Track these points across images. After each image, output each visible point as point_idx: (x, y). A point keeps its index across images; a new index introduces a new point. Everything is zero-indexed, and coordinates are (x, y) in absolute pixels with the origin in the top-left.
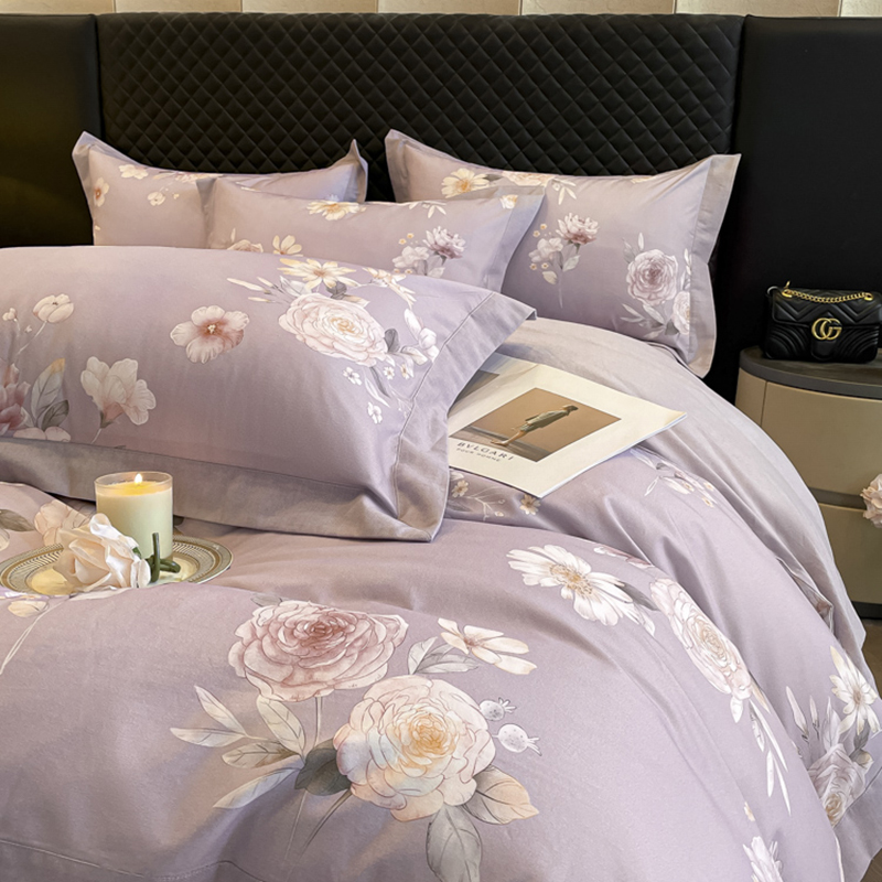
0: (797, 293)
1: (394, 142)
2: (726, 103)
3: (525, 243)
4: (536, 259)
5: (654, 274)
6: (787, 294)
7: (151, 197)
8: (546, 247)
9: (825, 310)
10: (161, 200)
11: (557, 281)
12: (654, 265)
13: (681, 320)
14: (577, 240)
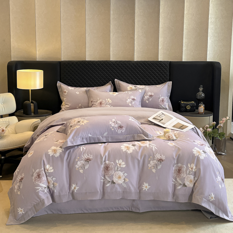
0: (184, 102)
1: (116, 81)
2: (168, 73)
3: (143, 97)
4: (145, 99)
5: (163, 101)
6: (182, 102)
7: (76, 93)
8: (146, 97)
9: (188, 105)
10: (79, 93)
11: (148, 102)
12: (163, 99)
13: (167, 107)
14: (151, 96)
